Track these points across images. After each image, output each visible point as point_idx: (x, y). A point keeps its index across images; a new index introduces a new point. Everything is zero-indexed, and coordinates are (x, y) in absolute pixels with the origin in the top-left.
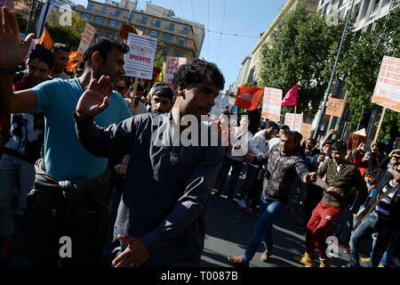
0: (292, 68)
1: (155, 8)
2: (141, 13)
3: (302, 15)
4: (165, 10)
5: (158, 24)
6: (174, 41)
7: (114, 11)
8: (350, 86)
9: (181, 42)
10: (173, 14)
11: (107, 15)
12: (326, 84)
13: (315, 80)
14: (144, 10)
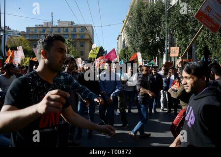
0: (144, 34)
1: (64, 22)
2: (57, 27)
3: (142, 6)
4: (69, 22)
5: (67, 31)
6: (78, 37)
7: (41, 30)
8: (176, 35)
9: (82, 37)
10: (73, 23)
11: (38, 33)
12: (165, 38)
13: (158, 38)
14: (58, 25)
